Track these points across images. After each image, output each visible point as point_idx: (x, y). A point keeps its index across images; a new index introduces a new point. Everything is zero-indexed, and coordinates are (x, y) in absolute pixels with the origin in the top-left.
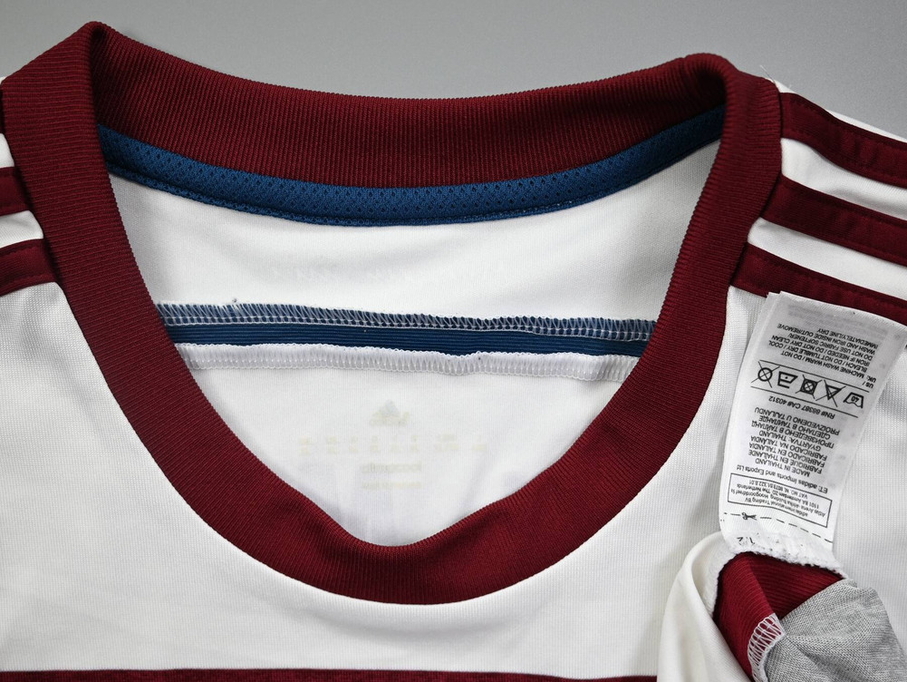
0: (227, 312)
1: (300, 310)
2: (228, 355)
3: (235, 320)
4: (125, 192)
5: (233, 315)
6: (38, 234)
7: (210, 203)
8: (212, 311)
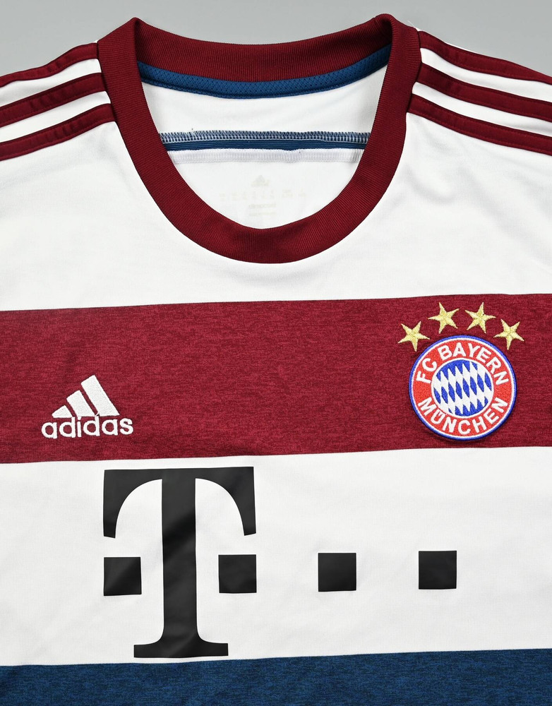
0: (189, 135)
1: (221, 133)
2: (188, 155)
3: (192, 139)
4: (147, 89)
5: (191, 136)
6: (109, 102)
7: (182, 90)
8: (183, 135)
